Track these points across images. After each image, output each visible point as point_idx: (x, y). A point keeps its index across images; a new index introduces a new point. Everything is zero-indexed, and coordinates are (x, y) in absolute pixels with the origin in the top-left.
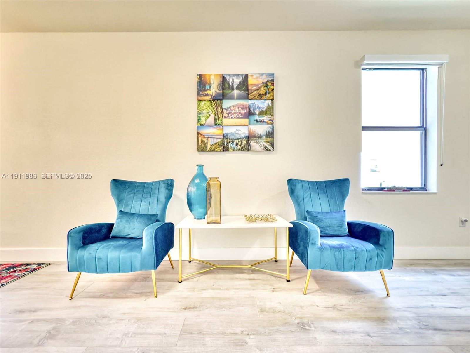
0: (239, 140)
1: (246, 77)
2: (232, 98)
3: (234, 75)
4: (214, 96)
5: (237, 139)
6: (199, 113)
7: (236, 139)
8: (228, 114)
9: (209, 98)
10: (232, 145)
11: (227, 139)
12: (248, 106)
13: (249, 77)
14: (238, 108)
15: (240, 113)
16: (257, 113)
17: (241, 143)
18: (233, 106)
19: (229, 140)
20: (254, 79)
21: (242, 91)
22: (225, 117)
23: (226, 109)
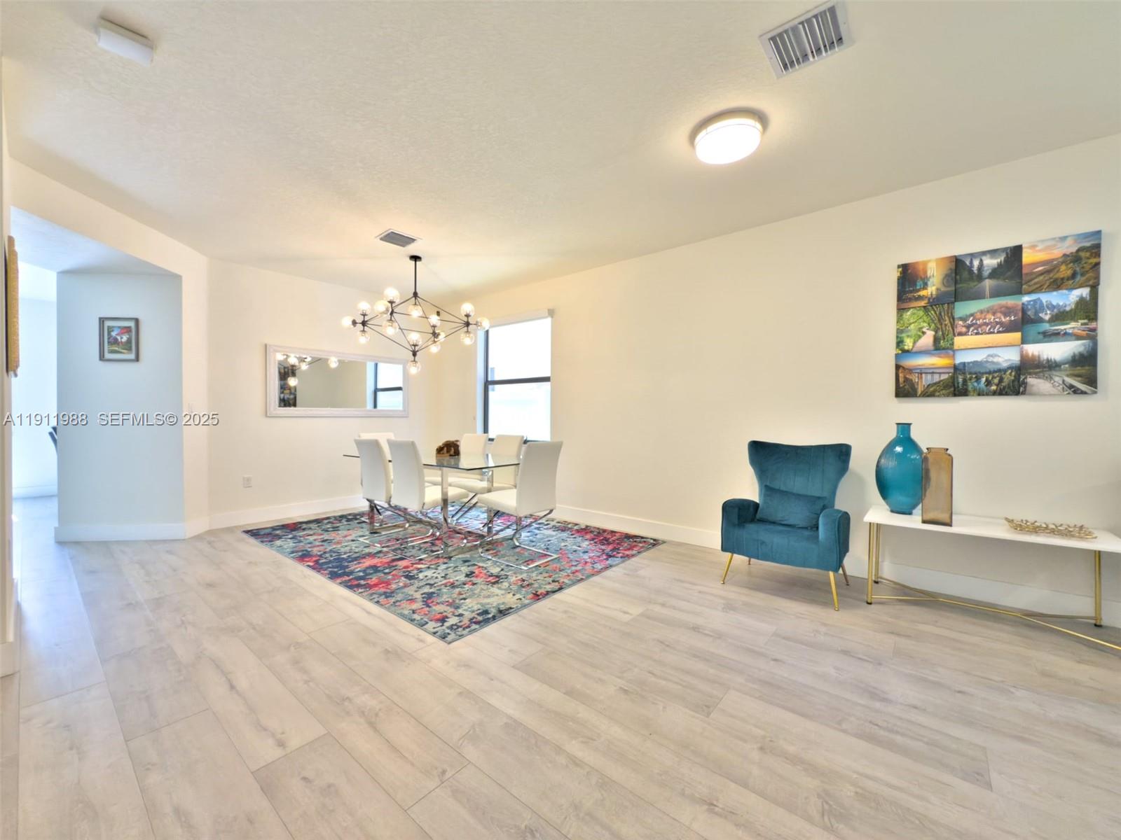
0: (996, 375)
1: (1017, 250)
2: (979, 296)
3: (984, 253)
4: (934, 299)
5: (990, 373)
6: (899, 332)
7: (986, 373)
8: (968, 327)
9: (923, 303)
10: (976, 384)
11: (964, 373)
12: (1020, 307)
13: (1024, 250)
14: (994, 314)
15: (997, 323)
16: (1047, 318)
17: (1001, 380)
18: (981, 312)
19: (968, 376)
20: (1040, 251)
21: (1004, 279)
22: (960, 334)
23: (964, 319)
